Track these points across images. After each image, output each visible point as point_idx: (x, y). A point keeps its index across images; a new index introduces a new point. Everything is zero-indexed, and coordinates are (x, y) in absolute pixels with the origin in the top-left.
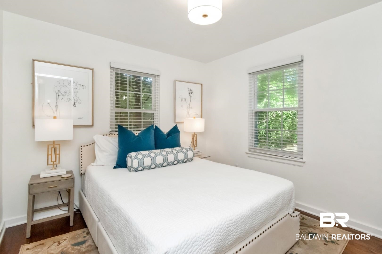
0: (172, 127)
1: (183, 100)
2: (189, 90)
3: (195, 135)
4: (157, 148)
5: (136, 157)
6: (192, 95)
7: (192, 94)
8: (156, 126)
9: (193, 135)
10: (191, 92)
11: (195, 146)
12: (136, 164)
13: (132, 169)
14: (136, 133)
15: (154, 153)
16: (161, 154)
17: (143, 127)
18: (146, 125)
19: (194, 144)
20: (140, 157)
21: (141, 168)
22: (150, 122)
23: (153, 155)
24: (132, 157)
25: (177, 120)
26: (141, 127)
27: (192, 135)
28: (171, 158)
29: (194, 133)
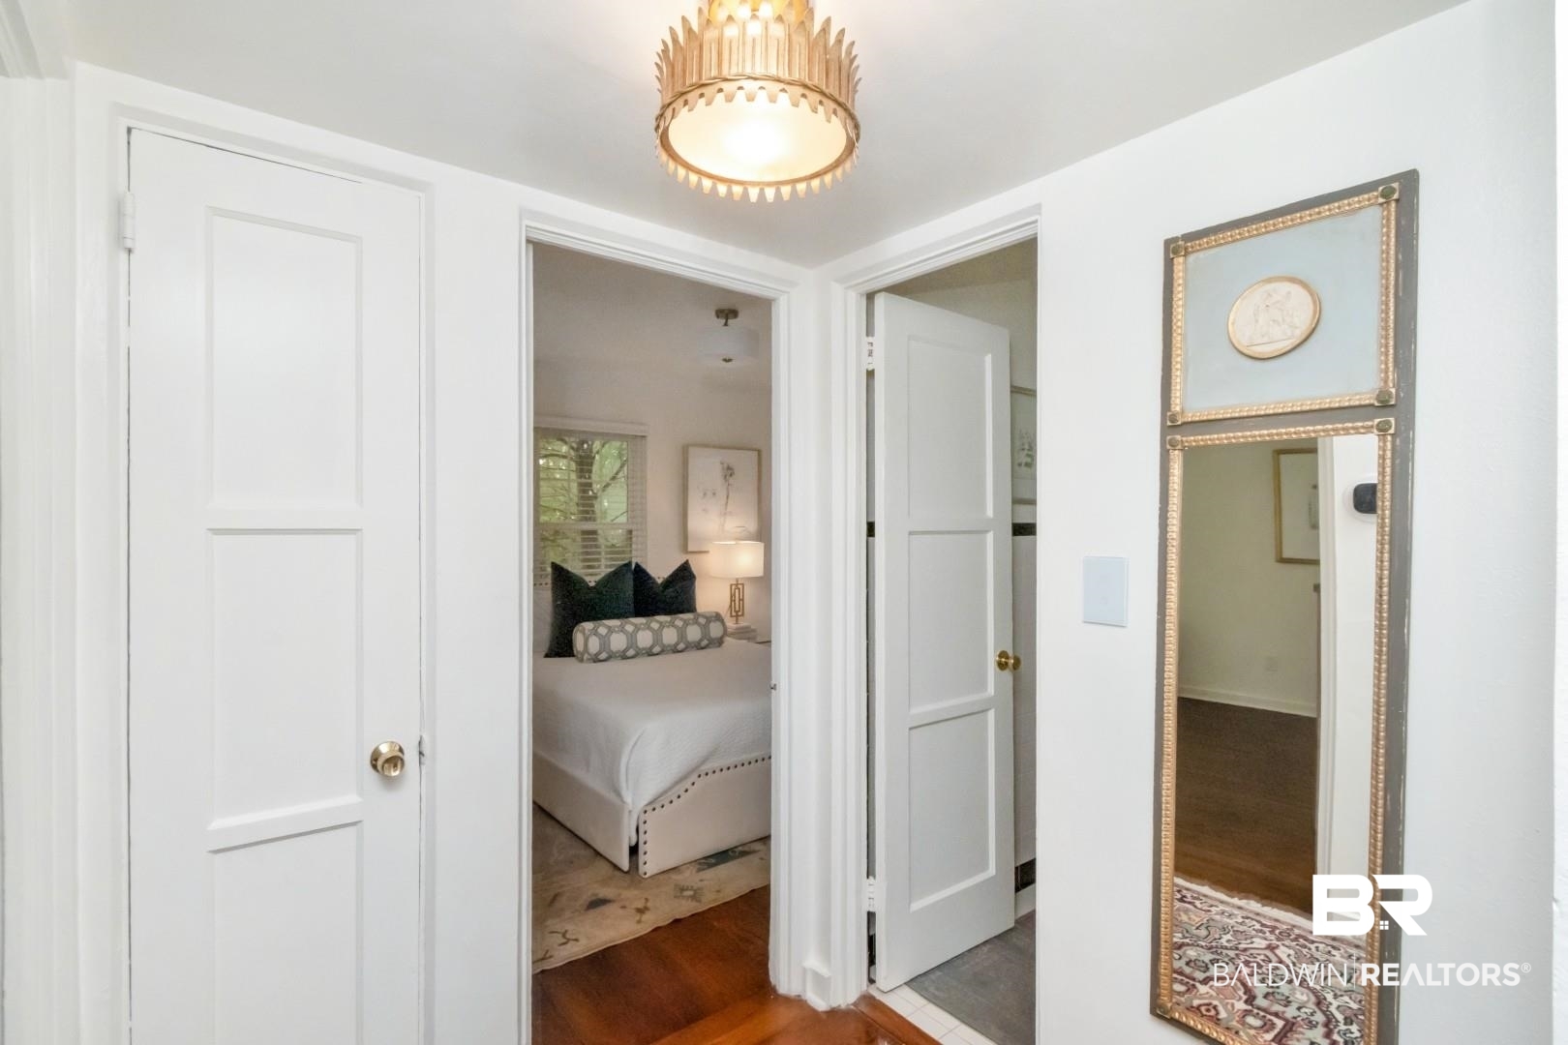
0: (676, 567)
1: (709, 494)
2: (726, 466)
3: (740, 586)
4: (638, 614)
5: (595, 632)
6: (731, 480)
7: (734, 476)
8: (637, 565)
9: (733, 587)
10: (730, 472)
11: (740, 613)
12: (594, 645)
13: (586, 656)
14: (591, 581)
15: (633, 624)
16: (649, 628)
17: (607, 566)
18: (612, 559)
19: (737, 609)
20: (602, 631)
21: (603, 656)
22: (623, 552)
23: (629, 628)
24: (586, 631)
25: (691, 548)
26: (599, 567)
27: (731, 585)
28: (670, 636)
29: (737, 580)
